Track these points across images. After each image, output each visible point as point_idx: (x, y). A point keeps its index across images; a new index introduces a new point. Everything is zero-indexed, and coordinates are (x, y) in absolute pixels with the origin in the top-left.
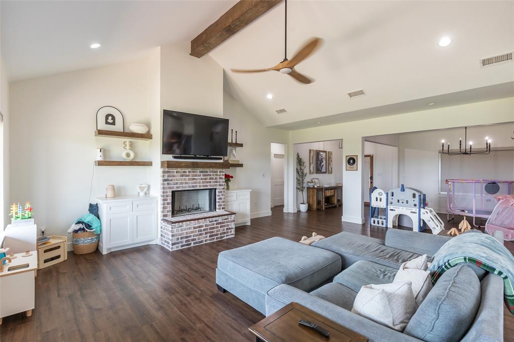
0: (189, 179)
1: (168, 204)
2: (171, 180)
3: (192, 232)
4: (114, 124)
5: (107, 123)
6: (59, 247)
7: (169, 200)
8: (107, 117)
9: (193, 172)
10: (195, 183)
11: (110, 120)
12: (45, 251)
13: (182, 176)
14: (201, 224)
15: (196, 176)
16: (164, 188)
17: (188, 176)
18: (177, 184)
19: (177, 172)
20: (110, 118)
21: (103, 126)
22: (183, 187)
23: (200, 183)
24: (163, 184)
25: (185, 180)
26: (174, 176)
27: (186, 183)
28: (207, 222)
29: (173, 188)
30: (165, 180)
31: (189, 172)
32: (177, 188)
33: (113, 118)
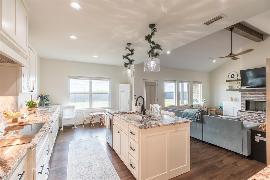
0: (256, 96)
1: (244, 105)
2: (245, 96)
3: (247, 117)
4: (234, 77)
5: (232, 77)
6: (214, 111)
7: (245, 103)
8: (232, 76)
9: (258, 93)
10: (259, 98)
11: (233, 76)
12: (210, 111)
13: (251, 95)
14: (253, 115)
15: (260, 95)
16: (241, 99)
17: (255, 95)
18: (248, 98)
19: (248, 93)
20: (233, 75)
21: (230, 79)
22: (251, 99)
23: (262, 98)
24: (241, 97)
25: (252, 96)
26: (246, 95)
27: (253, 98)
28: (257, 115)
29: (246, 99)
30: (242, 96)
31: (255, 93)
32: (248, 99)
33: (234, 75)
